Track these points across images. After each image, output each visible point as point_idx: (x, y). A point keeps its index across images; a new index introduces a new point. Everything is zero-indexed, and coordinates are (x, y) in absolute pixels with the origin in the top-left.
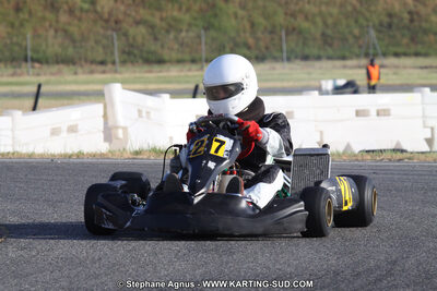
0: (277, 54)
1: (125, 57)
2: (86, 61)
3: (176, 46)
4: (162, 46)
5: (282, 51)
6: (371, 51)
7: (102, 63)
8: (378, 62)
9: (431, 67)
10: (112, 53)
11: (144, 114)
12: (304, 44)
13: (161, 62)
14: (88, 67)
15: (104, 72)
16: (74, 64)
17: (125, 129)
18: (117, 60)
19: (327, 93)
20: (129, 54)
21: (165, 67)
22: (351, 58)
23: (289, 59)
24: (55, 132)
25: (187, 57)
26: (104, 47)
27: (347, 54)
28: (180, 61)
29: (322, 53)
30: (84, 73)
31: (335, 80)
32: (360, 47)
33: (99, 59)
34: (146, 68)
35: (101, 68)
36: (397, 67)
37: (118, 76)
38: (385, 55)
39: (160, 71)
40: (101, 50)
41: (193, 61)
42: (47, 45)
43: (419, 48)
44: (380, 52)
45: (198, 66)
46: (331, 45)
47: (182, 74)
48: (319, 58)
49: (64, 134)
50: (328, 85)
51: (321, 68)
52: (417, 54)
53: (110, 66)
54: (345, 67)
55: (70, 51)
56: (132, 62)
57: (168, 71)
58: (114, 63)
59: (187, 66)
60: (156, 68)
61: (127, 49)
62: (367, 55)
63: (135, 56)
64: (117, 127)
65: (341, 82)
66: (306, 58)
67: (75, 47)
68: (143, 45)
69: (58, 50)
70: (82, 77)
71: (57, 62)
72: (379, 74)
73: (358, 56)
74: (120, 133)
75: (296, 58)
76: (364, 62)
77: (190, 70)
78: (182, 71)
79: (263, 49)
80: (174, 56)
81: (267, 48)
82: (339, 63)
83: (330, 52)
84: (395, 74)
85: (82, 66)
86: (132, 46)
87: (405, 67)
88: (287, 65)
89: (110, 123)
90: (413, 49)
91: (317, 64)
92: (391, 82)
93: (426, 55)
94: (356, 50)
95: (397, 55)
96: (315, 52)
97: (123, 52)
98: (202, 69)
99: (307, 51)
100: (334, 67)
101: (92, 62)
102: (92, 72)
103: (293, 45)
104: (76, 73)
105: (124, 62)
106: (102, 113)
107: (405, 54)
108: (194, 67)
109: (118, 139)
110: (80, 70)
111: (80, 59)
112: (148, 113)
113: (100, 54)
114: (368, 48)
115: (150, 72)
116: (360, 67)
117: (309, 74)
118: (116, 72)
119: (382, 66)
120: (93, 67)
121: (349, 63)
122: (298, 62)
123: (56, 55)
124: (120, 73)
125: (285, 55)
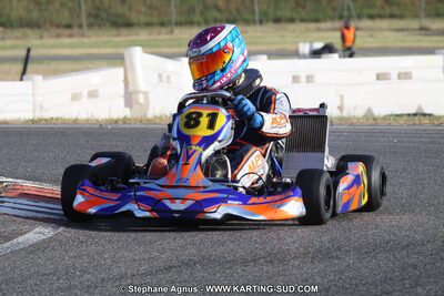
0: (248, 16)
1: (92, 20)
2: (52, 24)
3: (144, 9)
4: (130, 9)
5: (254, 13)
6: (346, 13)
7: (69, 26)
8: (353, 24)
9: (407, 30)
10: (79, 16)
11: (164, 78)
12: (277, 7)
13: (129, 25)
14: (54, 31)
15: (71, 36)
16: (39, 27)
17: (146, 94)
18: (84, 23)
19: (304, 57)
20: (96, 17)
21: (134, 30)
22: (324, 21)
23: (261, 22)
24: (75, 97)
25: (156, 20)
26: (70, 10)
27: (321, 16)
28: (148, 25)
29: (295, 15)
30: (50, 37)
31: (311, 43)
32: (334, 9)
33: (65, 22)
34: (114, 31)
35: (67, 32)
36: (372, 29)
37: (85, 40)
38: (359, 17)
39: (130, 35)
40: (66, 13)
41: (162, 24)
42: (11, 8)
43: (395, 10)
44: (354, 13)
45: (168, 29)
46: (303, 7)
47: (152, 37)
48: (292, 20)
49: (85, 99)
50: (305, 48)
51: (294, 31)
52: (392, 16)
53: (76, 30)
54: (319, 30)
55: (35, 15)
56: (99, 26)
57: (137, 34)
58: (80, 26)
59: (157, 30)
60: (124, 31)
61: (93, 12)
62: (341, 17)
63: (102, 19)
64: (138, 92)
65: (318, 45)
66: (277, 20)
67: (40, 11)
68: (110, 7)
69: (23, 13)
70: (48, 41)
71: (22, 26)
72: (355, 37)
73: (332, 19)
74: (141, 98)
75: (267, 20)
76: (339, 24)
77: (159, 33)
78: (150, 34)
79: (234, 12)
80: (143, 19)
81: (238, 11)
82: (313, 25)
83: (303, 14)
84: (371, 36)
85: (47, 29)
86: (98, 9)
87: (381, 30)
88: (258, 27)
89: (131, 88)
90: (388, 10)
91: (291, 26)
92: (367, 45)
93: (401, 17)
94: (331, 13)
95: (371, 17)
96: (288, 14)
97: (90, 15)
98: (172, 32)
99: (279, 14)
100: (308, 30)
101: (58, 26)
102: (58, 36)
103: (265, 7)
104: (41, 37)
105: (90, 26)
106: (123, 78)
107: (380, 17)
108: (163, 30)
109: (138, 103)
110: (46, 34)
111: (45, 22)
112: (168, 77)
113: (65, 17)
114: (343, 9)
115: (118, 35)
116: (334, 30)
117: (283, 36)
118: (83, 35)
119: (357, 29)
120: (60, 31)
121: (323, 25)
122: (270, 24)
123: (21, 19)
124: (88, 37)
125: (257, 17)
